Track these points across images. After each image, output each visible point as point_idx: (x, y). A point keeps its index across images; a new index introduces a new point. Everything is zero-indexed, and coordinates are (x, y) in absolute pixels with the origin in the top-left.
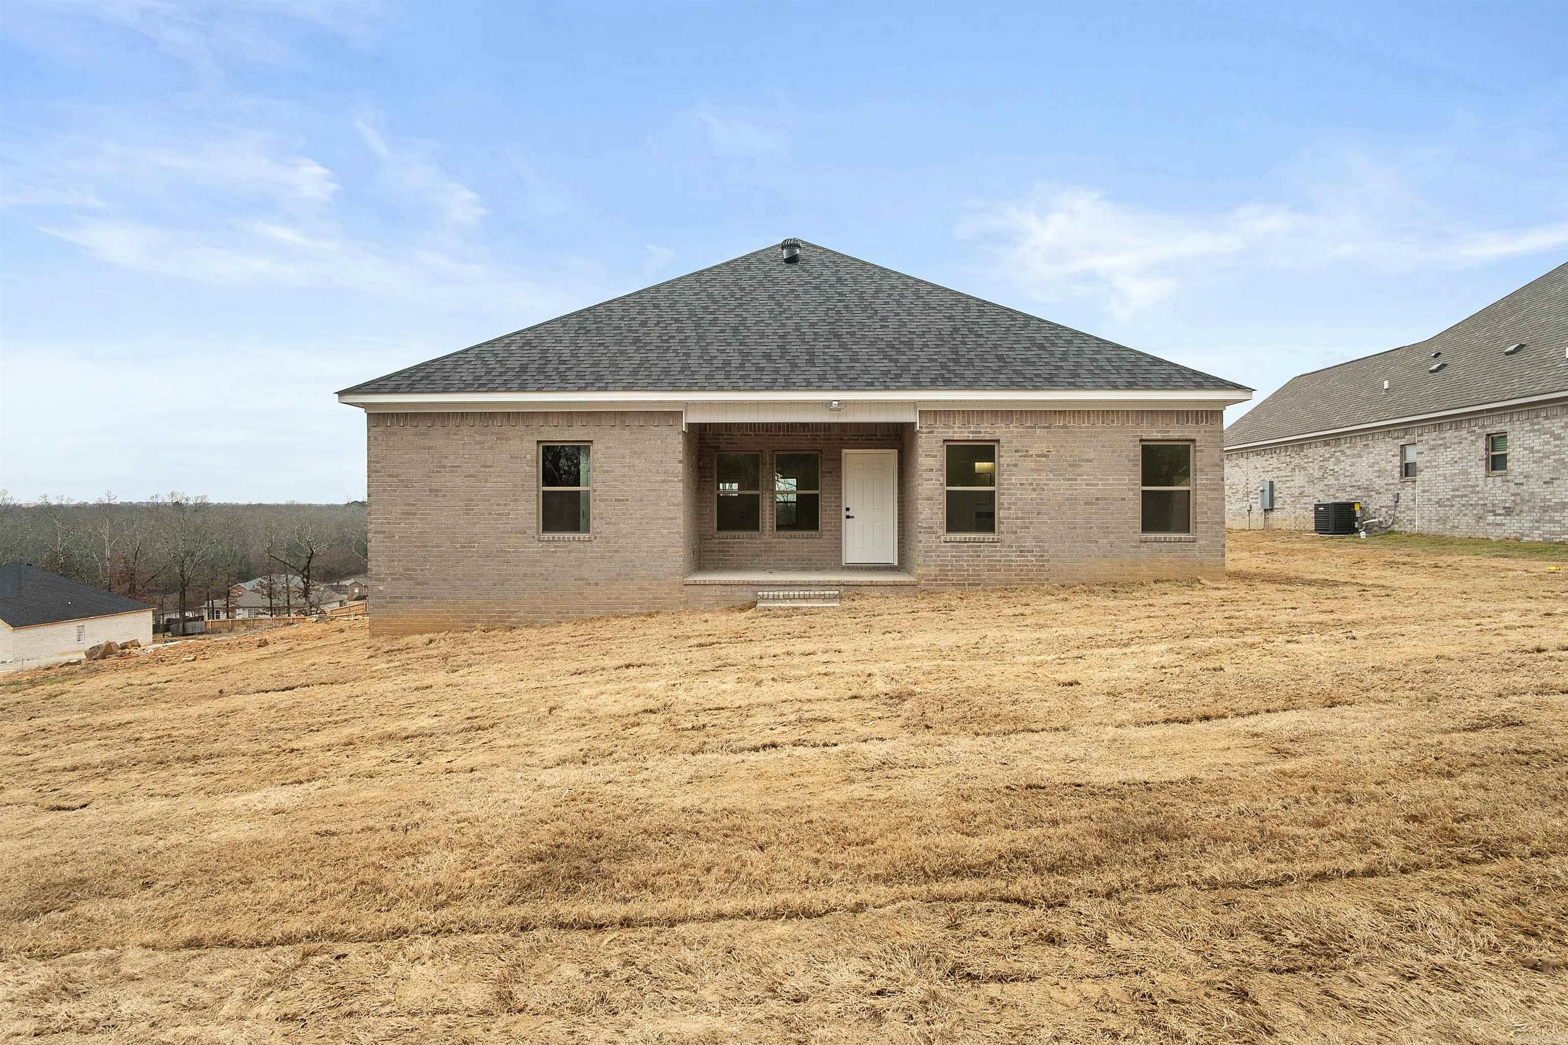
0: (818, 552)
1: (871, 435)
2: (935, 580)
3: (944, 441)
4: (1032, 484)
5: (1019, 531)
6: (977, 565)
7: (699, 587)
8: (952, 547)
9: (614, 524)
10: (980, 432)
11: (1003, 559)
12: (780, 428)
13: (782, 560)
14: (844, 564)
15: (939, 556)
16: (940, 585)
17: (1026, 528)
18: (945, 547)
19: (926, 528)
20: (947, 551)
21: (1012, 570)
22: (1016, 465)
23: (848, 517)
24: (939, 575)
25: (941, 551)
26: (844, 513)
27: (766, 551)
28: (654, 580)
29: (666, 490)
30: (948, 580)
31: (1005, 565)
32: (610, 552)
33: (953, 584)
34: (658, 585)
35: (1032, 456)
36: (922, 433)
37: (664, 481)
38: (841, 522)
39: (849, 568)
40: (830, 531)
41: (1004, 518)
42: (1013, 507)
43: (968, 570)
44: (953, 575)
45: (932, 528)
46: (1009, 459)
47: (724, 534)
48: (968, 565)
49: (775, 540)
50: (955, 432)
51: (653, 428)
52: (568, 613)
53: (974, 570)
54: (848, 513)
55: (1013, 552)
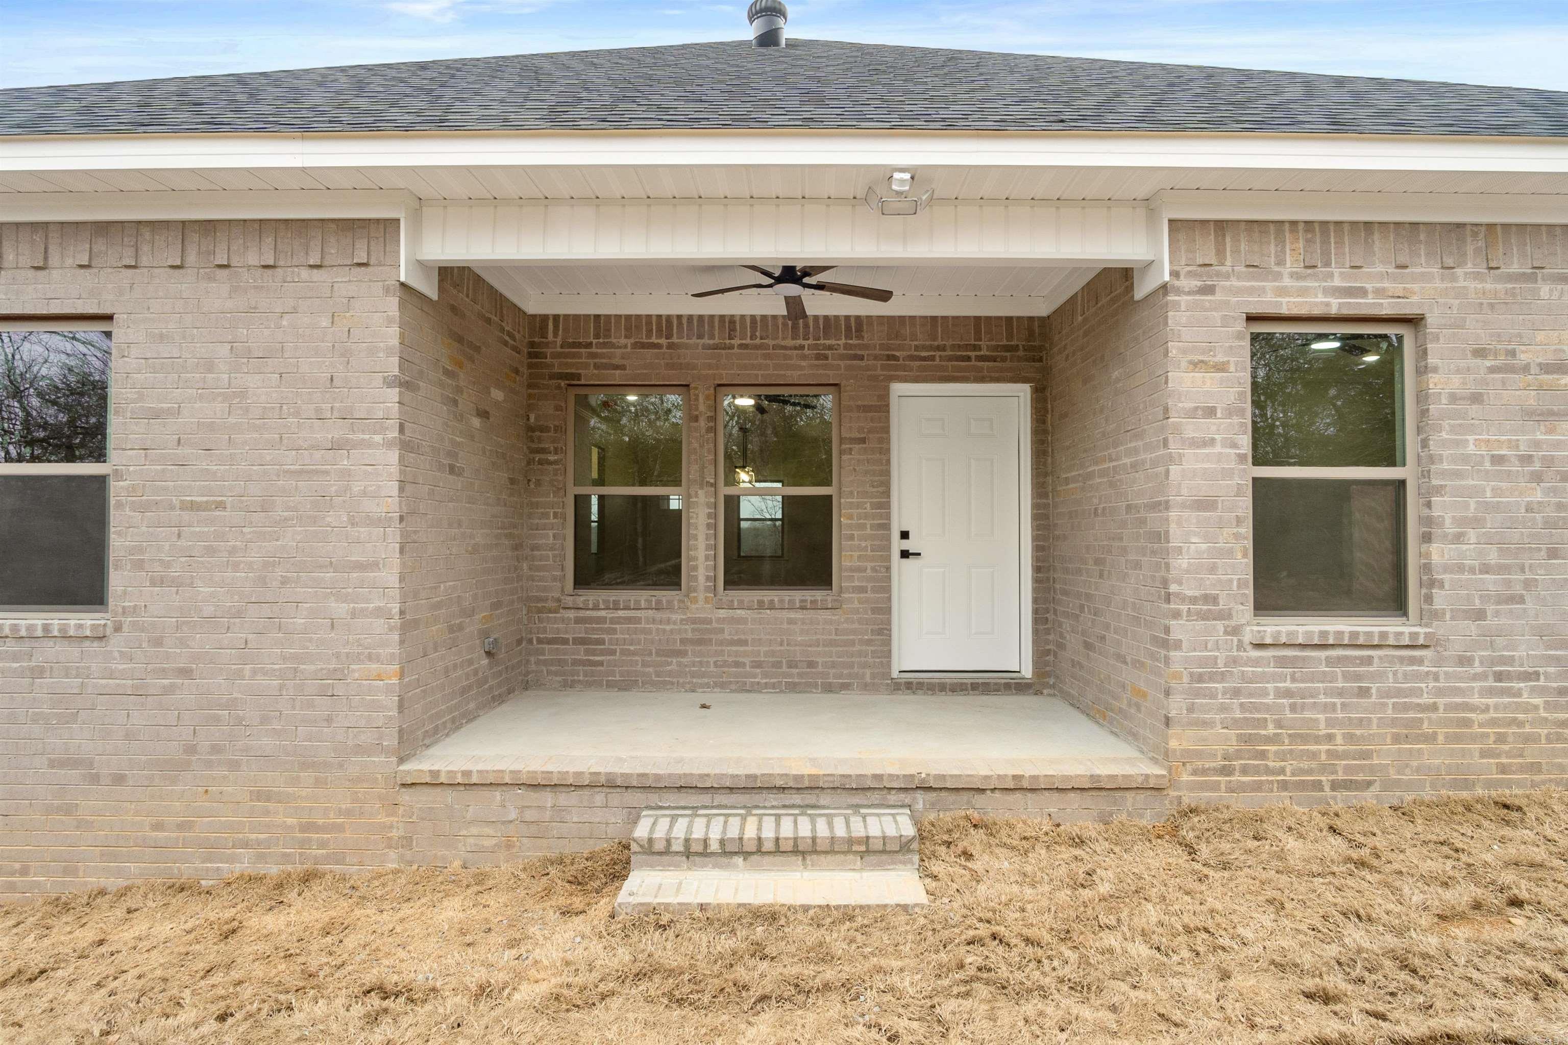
0: (832, 643)
1: (967, 347)
2: (1226, 771)
3: (1251, 318)
4: (1526, 459)
5: (1491, 608)
6: (1360, 722)
7: (450, 796)
8: (1281, 662)
9: (177, 583)
10: (1363, 292)
11: (1441, 701)
12: (732, 329)
13: (737, 664)
14: (895, 674)
15: (1236, 693)
16: (1242, 788)
17: (1511, 599)
18: (1256, 662)
19: (1194, 600)
20: (1263, 677)
21: (1474, 738)
22: (1476, 398)
23: (905, 554)
24: (1238, 755)
25: (1243, 676)
26: (897, 544)
27: (700, 642)
28: (304, 766)
29: (346, 474)
30: (1269, 771)
31: (1447, 723)
32: (163, 673)
33: (1284, 786)
34: (318, 783)
35: (1526, 369)
36: (1178, 291)
37: (336, 446)
38: (888, 569)
39: (909, 686)
40: (862, 590)
41: (1447, 569)
42: (1472, 535)
43: (1330, 738)
44: (1281, 756)
45: (1215, 600)
46: (1456, 380)
47: (591, 596)
48: (1330, 723)
49: (722, 613)
50: (1282, 291)
51: (305, 273)
52: (24, 872)
53: (1350, 738)
54: (906, 545)
55: (1475, 677)
